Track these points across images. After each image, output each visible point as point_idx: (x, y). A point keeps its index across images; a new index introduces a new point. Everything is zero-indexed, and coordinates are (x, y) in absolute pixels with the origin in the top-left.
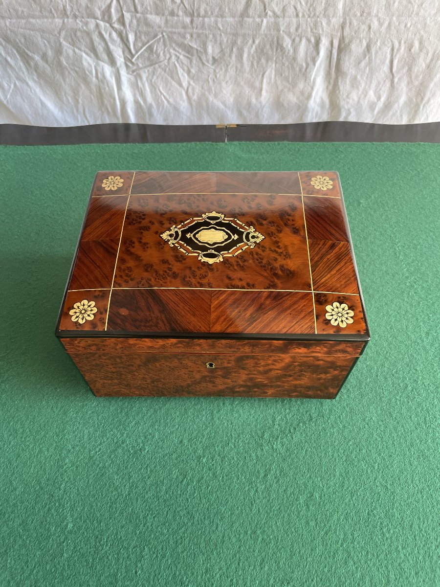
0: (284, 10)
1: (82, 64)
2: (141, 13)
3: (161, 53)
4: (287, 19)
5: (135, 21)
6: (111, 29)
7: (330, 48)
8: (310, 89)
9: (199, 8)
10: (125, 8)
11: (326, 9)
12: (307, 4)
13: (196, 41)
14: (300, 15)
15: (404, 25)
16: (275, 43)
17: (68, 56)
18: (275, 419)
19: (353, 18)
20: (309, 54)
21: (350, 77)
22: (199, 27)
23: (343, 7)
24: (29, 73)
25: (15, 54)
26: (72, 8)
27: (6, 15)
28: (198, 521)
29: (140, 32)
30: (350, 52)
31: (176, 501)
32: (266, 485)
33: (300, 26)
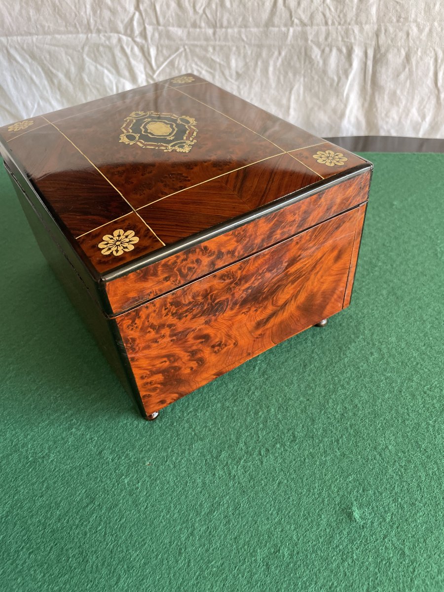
0: (312, 17)
1: (103, 80)
2: (164, 26)
3: (183, 69)
4: (316, 28)
5: (157, 35)
6: (132, 43)
7: (364, 60)
8: (342, 106)
9: (222, 17)
10: (147, 21)
11: (357, 15)
12: (336, 10)
13: (219, 55)
14: (330, 22)
16: (303, 54)
17: (90, 74)
18: (240, 436)
19: (388, 25)
20: (340, 65)
21: (389, 93)
22: (222, 38)
23: (376, 13)
24: (52, 92)
25: (40, 72)
26: (96, 22)
27: (34, 32)
28: (92, 568)
29: (162, 46)
30: (387, 63)
31: (69, 533)
32: (208, 527)
33: (330, 35)
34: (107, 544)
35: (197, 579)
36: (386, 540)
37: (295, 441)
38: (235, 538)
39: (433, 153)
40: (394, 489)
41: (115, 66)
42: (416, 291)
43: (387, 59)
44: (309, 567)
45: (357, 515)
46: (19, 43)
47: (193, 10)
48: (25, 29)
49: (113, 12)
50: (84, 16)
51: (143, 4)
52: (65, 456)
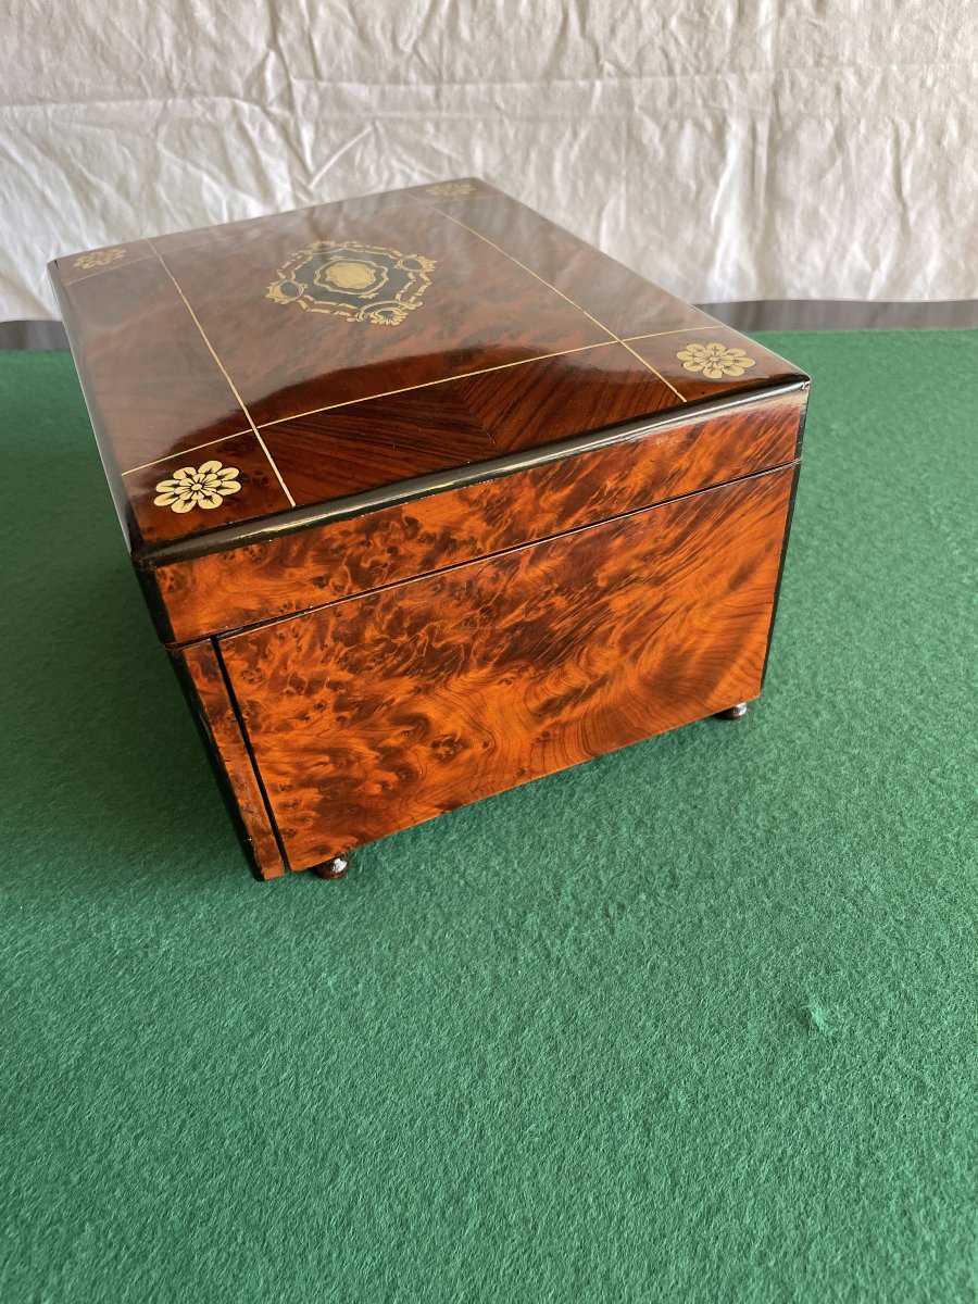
0: (640, 58)
1: (200, 197)
2: (331, 80)
3: (372, 169)
4: (648, 80)
5: (315, 99)
6: (262, 117)
7: (750, 145)
8: (709, 242)
9: (453, 60)
10: (293, 70)
11: (734, 52)
12: (690, 43)
13: (447, 140)
14: (678, 68)
15: (918, 82)
16: (624, 134)
17: (171, 184)
18: (562, 881)
19: (797, 71)
20: (701, 158)
21: (803, 212)
22: (453, 105)
23: (772, 48)
25: (62, 182)
26: (184, 73)
27: (48, 95)
28: (277, 1156)
29: (326, 122)
30: (797, 152)
31: (219, 1090)
32: (514, 1060)
33: (678, 94)
34: (304, 1106)
35: (502, 1160)
36: (884, 1062)
37: (677, 886)
38: (574, 1077)
39: (902, 330)
40: (889, 965)
41: (227, 167)
42: (895, 590)
43: (798, 143)
44: (733, 1123)
45: (818, 1016)
46: (15, 122)
47: (390, 46)
48: (30, 89)
49: (222, 51)
50: (158, 60)
51: (285, 35)
52: (192, 941)
